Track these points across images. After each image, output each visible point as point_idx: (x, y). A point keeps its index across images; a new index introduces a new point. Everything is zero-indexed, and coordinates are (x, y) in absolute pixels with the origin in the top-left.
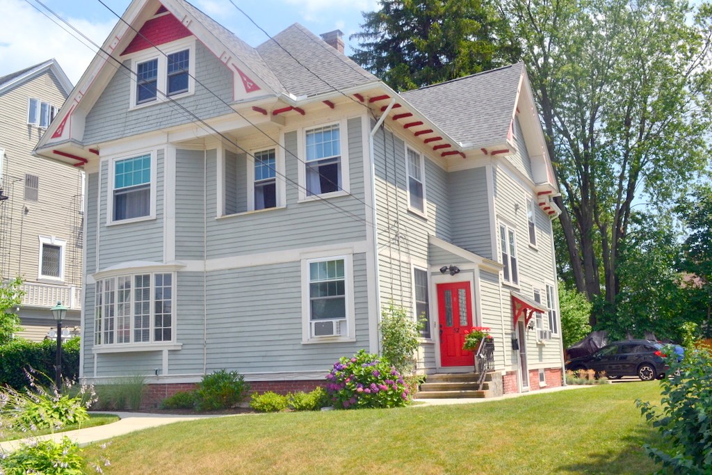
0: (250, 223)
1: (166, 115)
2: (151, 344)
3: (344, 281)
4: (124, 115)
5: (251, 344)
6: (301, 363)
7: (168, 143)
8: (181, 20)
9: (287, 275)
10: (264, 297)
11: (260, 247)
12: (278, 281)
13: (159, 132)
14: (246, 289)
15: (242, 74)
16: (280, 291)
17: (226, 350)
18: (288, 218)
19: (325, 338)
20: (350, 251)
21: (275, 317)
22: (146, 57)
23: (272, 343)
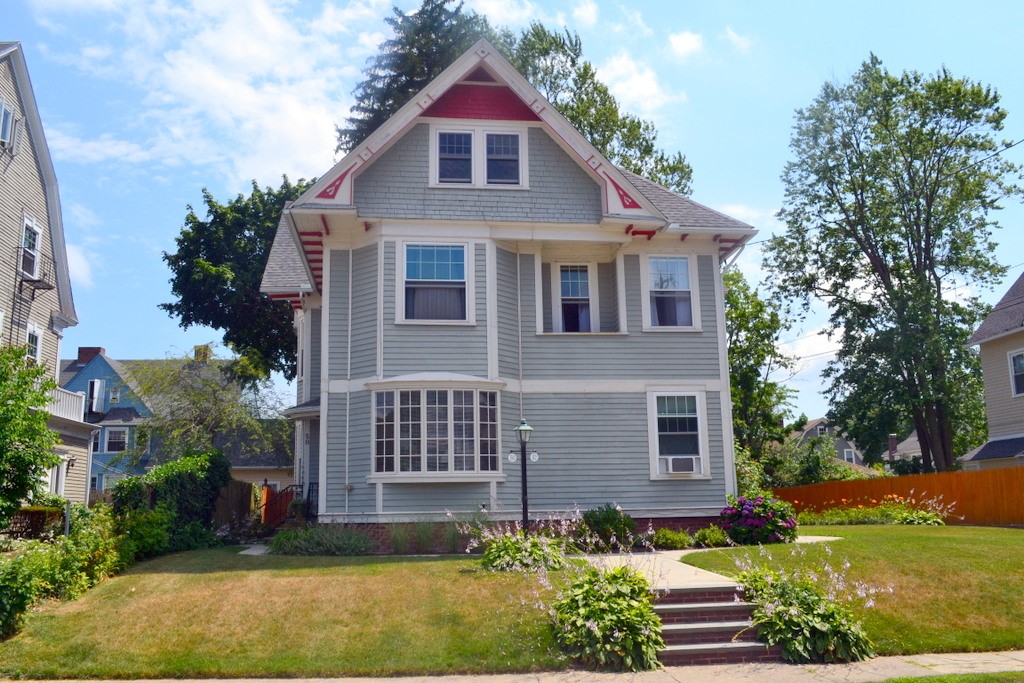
0: (581, 345)
1: (489, 204)
2: (477, 475)
3: (696, 418)
4: (422, 191)
5: (586, 478)
6: (648, 500)
7: (489, 238)
8: (529, 103)
9: (630, 406)
10: (601, 428)
11: (593, 372)
12: (619, 412)
13: (482, 223)
14: (579, 417)
15: (617, 187)
16: (622, 423)
17: (552, 484)
18: (629, 345)
19: (682, 475)
20: (703, 388)
21: (617, 450)
22: (455, 127)
23: (614, 478)
